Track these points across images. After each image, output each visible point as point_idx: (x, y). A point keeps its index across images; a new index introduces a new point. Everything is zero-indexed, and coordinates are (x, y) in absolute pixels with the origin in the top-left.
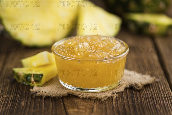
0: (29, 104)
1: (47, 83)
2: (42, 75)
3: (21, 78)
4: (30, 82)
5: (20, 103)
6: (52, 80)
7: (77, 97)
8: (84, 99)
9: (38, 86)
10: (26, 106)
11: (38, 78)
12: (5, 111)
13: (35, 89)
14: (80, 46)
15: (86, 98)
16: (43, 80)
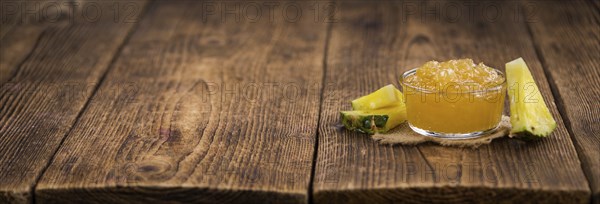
0: (372, 152)
1: (392, 130)
2: (387, 117)
3: (354, 123)
4: (369, 128)
5: (358, 151)
6: (401, 126)
7: (437, 144)
8: (448, 147)
9: (381, 133)
10: (369, 155)
11: (381, 121)
12: (341, 160)
13: (376, 136)
14: (443, 73)
15: (451, 146)
16: (389, 125)
